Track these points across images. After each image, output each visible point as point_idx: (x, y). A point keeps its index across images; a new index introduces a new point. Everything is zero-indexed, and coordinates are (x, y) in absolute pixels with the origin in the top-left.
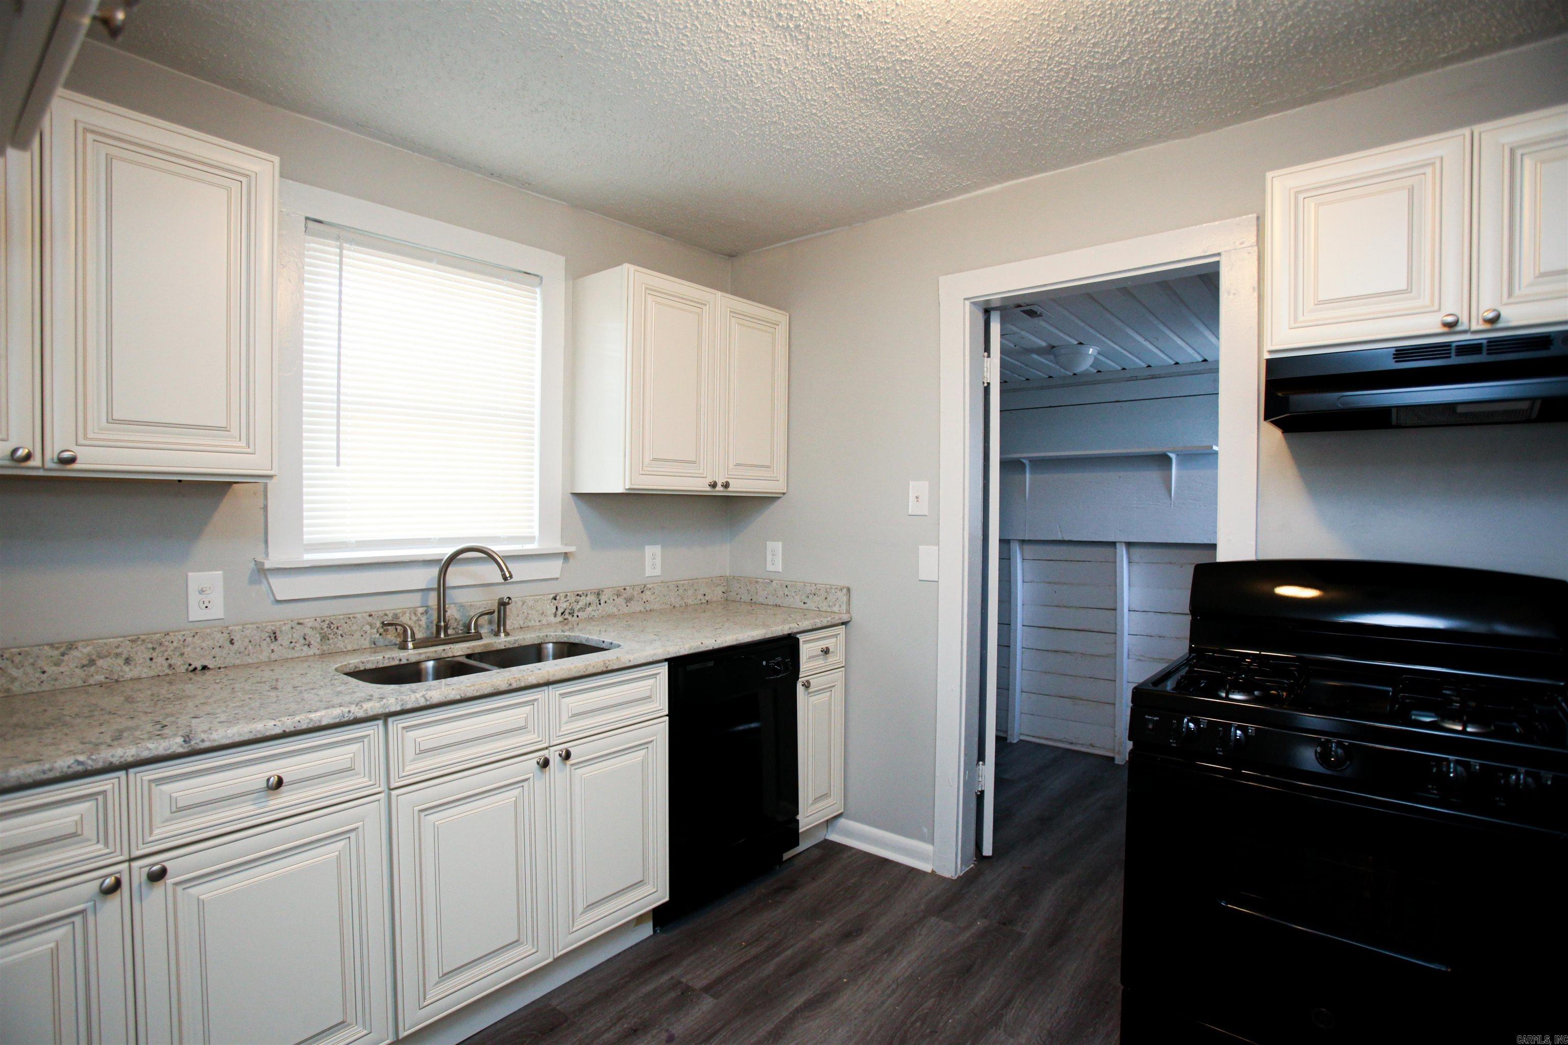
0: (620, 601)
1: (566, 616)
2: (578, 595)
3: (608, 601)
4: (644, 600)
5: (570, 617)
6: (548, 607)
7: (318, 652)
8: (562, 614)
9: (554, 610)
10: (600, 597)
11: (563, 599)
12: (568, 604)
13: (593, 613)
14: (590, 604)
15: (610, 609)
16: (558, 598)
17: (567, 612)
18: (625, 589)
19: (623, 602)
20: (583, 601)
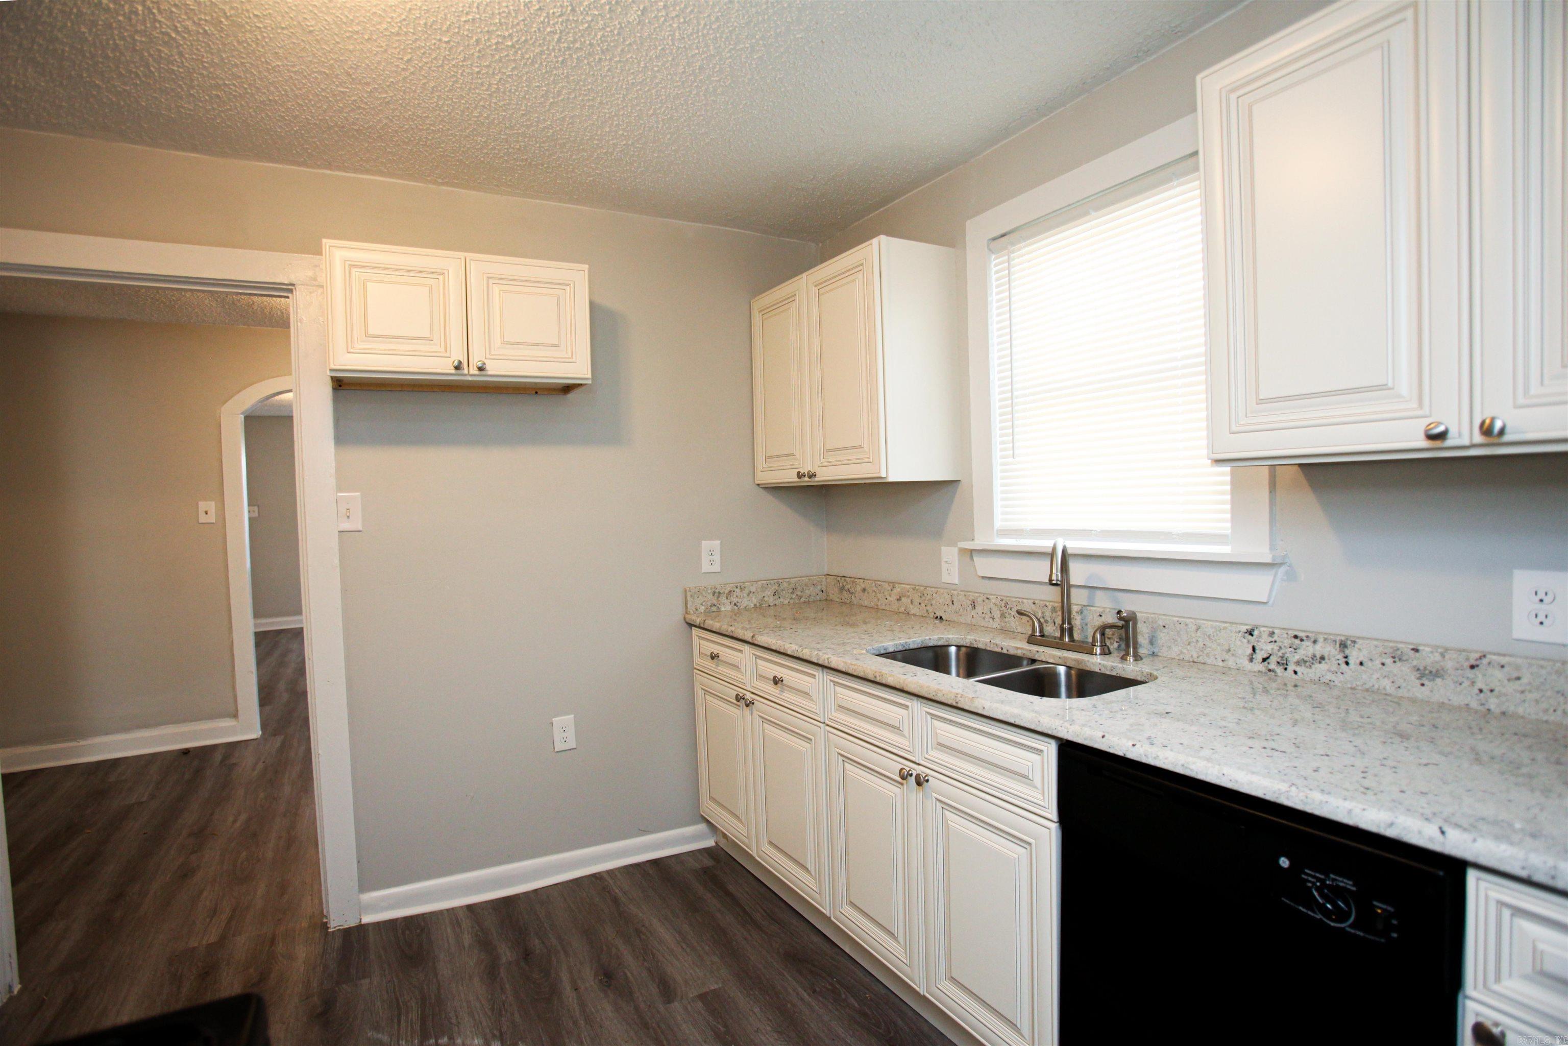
0: (1403, 671)
1: (1273, 666)
2: (1296, 637)
3: (1368, 664)
4: (1480, 685)
5: (1279, 670)
6: (1239, 643)
7: (999, 627)
8: (1264, 660)
9: (1250, 651)
10: (1347, 652)
11: (1265, 637)
12: (1275, 647)
13: (1329, 676)
14: (1322, 658)
15: (1372, 677)
16: (1256, 633)
17: (1273, 659)
18: (1416, 650)
19: (1413, 677)
20: (1307, 650)
